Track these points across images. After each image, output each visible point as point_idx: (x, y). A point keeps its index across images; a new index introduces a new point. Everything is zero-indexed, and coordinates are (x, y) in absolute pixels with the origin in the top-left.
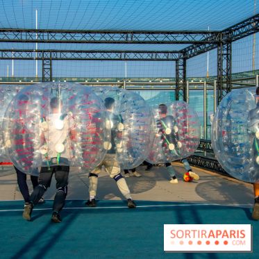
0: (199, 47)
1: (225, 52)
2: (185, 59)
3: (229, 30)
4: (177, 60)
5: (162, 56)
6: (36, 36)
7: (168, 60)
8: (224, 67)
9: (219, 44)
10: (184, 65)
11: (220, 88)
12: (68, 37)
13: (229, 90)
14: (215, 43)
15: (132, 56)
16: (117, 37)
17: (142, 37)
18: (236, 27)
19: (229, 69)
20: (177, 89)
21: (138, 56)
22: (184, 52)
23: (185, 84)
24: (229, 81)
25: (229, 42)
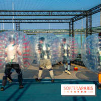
0: (78, 17)
1: (89, 19)
2: (73, 22)
3: (91, 10)
4: (70, 22)
5: (64, 21)
6: (13, 13)
7: (66, 22)
8: (89, 25)
9: (86, 16)
10: (73, 24)
11: (87, 33)
12: (26, 13)
13: (91, 34)
14: (85, 15)
15: (52, 21)
16: (46, 13)
17: (56, 13)
18: (93, 9)
19: (91, 26)
20: (70, 34)
21: (54, 21)
22: (72, 19)
23: (73, 32)
24: (91, 30)
25: (91, 15)
